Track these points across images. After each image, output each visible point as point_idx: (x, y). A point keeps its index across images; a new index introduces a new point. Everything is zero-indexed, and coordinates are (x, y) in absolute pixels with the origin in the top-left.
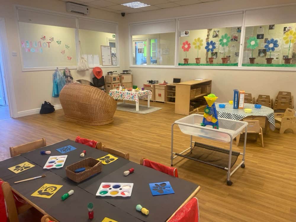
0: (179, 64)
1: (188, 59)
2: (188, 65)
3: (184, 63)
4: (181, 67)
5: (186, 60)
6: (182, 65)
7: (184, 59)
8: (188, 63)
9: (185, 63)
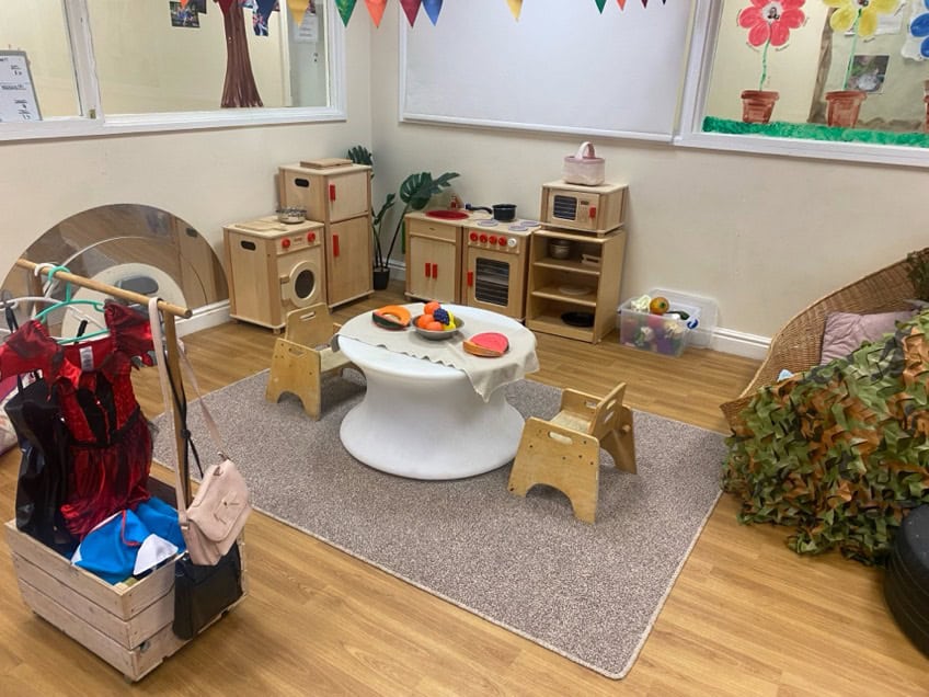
0: (709, 125)
1: (773, 96)
2: (772, 130)
3: (740, 120)
4: (717, 139)
5: (758, 102)
6: (726, 131)
7: (747, 95)
8: (773, 119)
9: (746, 120)
